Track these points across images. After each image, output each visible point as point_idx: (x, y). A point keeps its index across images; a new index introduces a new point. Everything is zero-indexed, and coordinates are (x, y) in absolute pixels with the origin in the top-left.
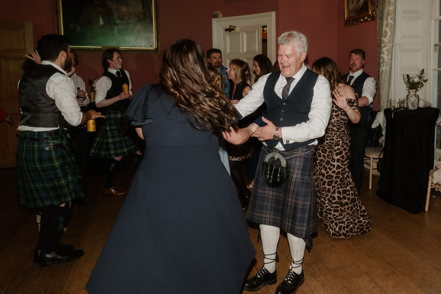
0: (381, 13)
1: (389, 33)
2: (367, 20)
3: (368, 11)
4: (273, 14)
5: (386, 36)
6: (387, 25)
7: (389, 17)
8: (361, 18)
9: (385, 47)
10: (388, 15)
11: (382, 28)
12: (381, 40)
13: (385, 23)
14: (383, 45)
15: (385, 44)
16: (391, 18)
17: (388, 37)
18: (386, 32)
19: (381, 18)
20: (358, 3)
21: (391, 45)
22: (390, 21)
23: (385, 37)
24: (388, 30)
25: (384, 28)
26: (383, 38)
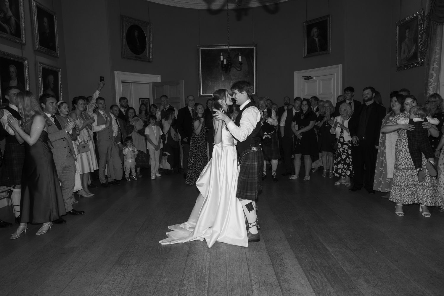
0: (429, 60)
1: (435, 75)
2: (416, 65)
3: (417, 59)
4: (340, 66)
5: (433, 78)
6: (433, 69)
7: (435, 63)
8: (410, 65)
9: (431, 85)
10: (434, 62)
11: (429, 72)
12: (428, 80)
13: (431, 67)
14: (429, 84)
15: (431, 83)
16: (436, 64)
17: (434, 78)
18: (432, 74)
19: (428, 65)
20: (410, 53)
21: (436, 84)
22: (436, 66)
23: (431, 78)
24: (433, 72)
25: (431, 72)
26: (429, 79)
